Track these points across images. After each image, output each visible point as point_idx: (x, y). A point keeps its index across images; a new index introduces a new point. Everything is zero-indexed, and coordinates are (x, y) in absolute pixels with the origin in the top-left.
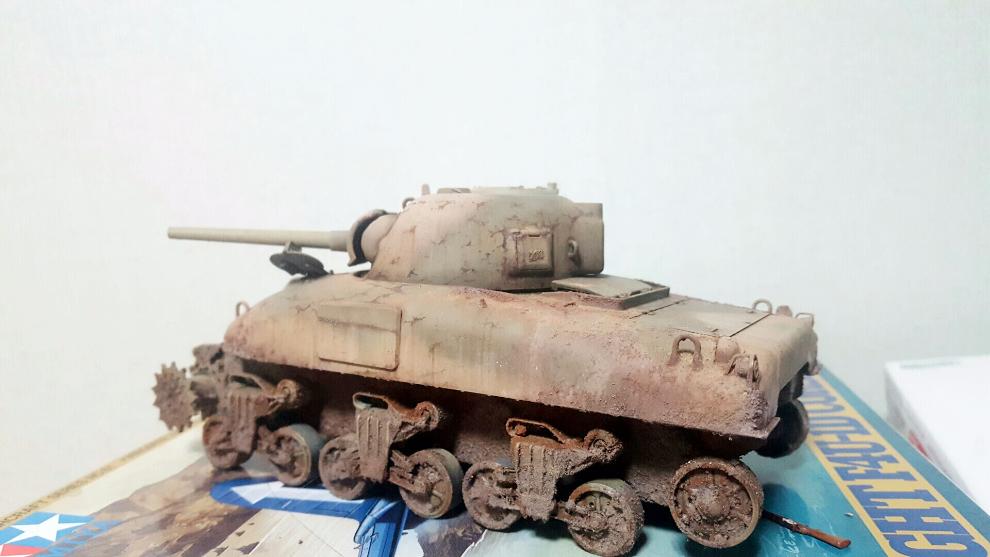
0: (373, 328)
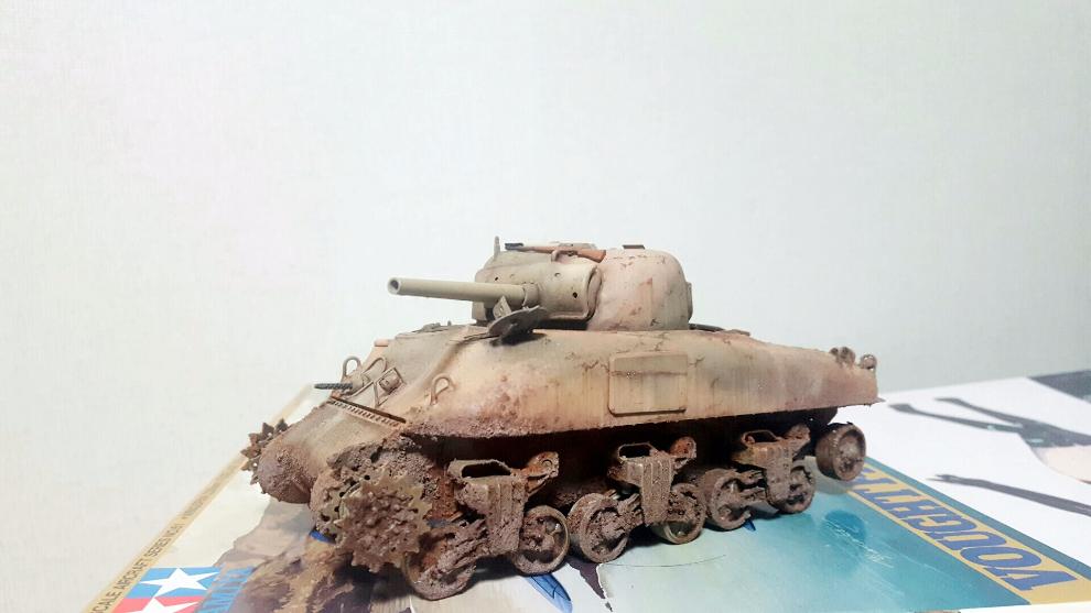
0: (668, 374)
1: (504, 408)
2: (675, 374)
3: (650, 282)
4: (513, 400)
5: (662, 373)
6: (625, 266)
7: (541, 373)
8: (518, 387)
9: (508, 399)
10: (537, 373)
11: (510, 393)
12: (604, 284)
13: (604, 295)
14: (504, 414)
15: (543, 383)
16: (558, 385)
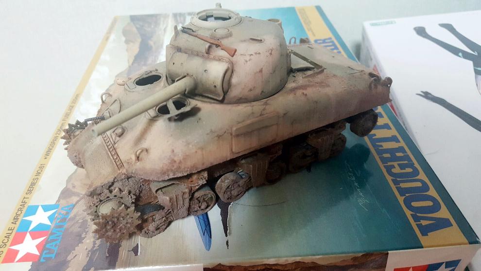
0: (267, 127)
1: (173, 166)
2: (270, 126)
3: (261, 71)
4: (178, 162)
5: (263, 128)
6: (247, 61)
7: (193, 146)
8: (180, 155)
9: (175, 162)
10: (191, 146)
11: (176, 159)
12: (234, 73)
13: (234, 80)
14: (173, 168)
15: (194, 151)
16: (203, 149)
